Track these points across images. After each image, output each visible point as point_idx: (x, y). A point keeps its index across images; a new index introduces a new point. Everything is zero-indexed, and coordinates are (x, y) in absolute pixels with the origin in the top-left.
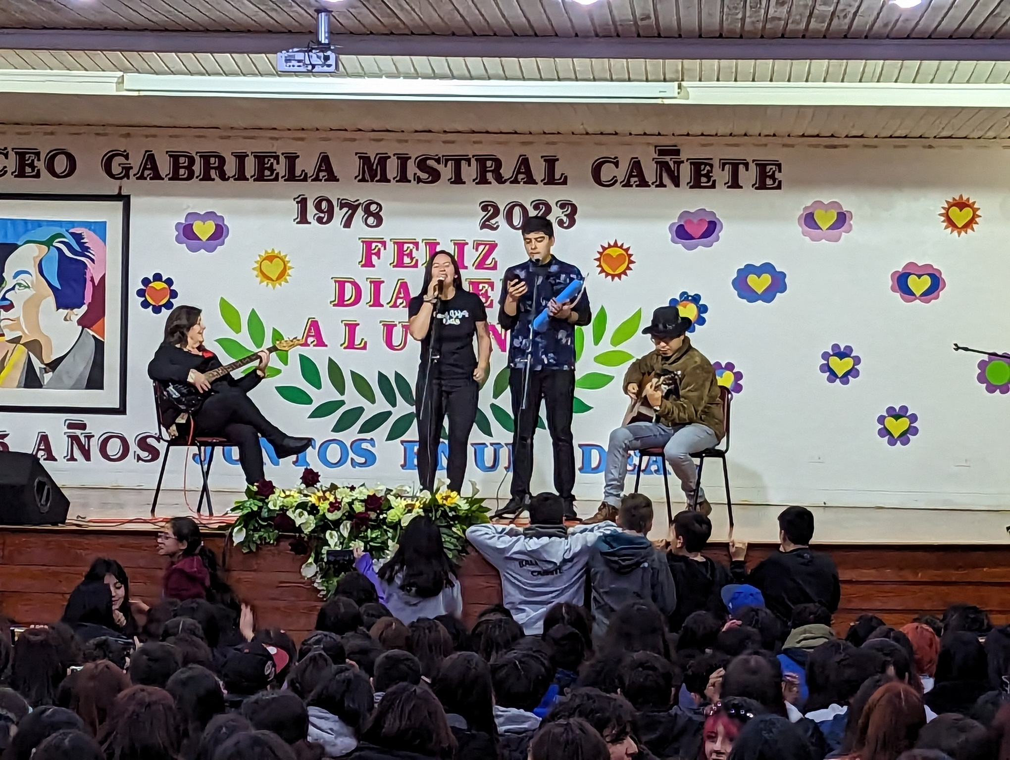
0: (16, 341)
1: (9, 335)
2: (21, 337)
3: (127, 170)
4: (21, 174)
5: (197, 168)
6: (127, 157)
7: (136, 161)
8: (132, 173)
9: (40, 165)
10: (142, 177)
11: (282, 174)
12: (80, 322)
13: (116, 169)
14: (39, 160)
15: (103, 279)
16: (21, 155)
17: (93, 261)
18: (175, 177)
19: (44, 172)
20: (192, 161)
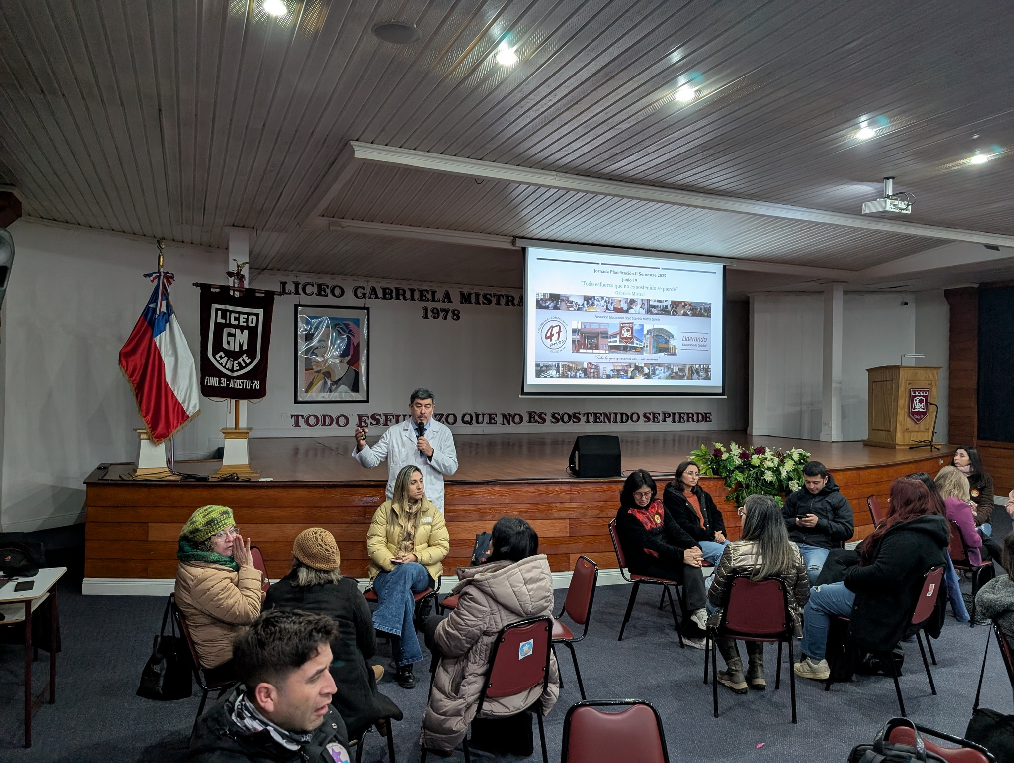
0: (319, 371)
1: (315, 368)
2: (321, 370)
3: (364, 294)
4: (319, 294)
5: (394, 295)
6: (364, 289)
7: (368, 291)
8: (367, 295)
9: (328, 291)
10: (370, 298)
11: (430, 298)
12: (348, 363)
13: (360, 294)
14: (328, 288)
15: (358, 344)
16: (319, 286)
17: (354, 336)
18: (385, 298)
19: (330, 294)
20: (391, 291)
